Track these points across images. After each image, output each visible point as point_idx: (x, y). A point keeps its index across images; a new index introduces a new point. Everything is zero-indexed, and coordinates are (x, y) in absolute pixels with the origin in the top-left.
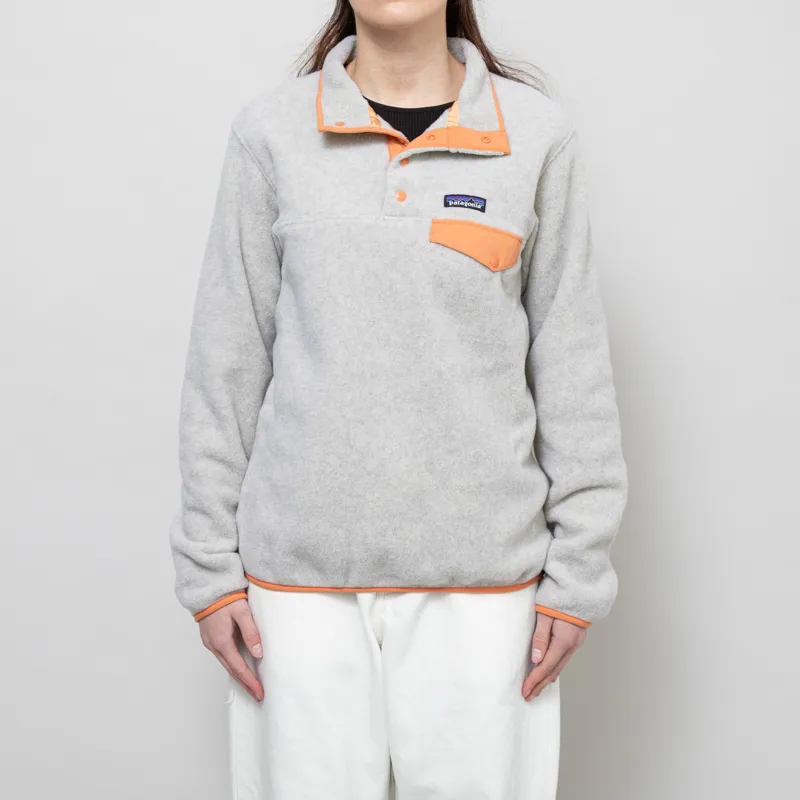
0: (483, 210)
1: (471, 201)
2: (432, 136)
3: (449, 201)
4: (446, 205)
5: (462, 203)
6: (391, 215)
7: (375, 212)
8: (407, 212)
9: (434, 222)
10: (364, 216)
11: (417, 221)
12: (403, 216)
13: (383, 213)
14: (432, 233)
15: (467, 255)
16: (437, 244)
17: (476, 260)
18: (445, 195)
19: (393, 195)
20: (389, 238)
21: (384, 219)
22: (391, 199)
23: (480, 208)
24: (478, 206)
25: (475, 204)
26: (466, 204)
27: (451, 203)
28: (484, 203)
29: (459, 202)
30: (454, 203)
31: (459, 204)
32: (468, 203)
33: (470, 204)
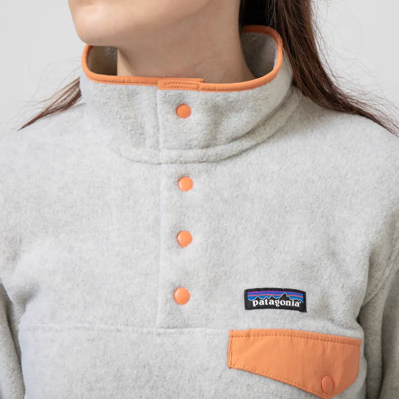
0: (303, 308)
1: (285, 298)
3: (252, 299)
4: (249, 306)
5: (272, 302)
6: (169, 328)
7: (146, 323)
8: (192, 320)
9: (233, 336)
10: (130, 329)
11: (206, 334)
12: (187, 326)
13: (157, 324)
14: (232, 353)
15: (285, 383)
16: (240, 371)
17: (300, 389)
18: (246, 289)
19: (170, 296)
20: (164, 361)
21: (159, 334)
22: (166, 304)
23: (298, 306)
24: (295, 303)
25: (291, 301)
26: (278, 303)
27: (256, 303)
28: (303, 297)
29: (266, 301)
30: (259, 302)
31: (266, 304)
32: (280, 301)
33: (283, 303)
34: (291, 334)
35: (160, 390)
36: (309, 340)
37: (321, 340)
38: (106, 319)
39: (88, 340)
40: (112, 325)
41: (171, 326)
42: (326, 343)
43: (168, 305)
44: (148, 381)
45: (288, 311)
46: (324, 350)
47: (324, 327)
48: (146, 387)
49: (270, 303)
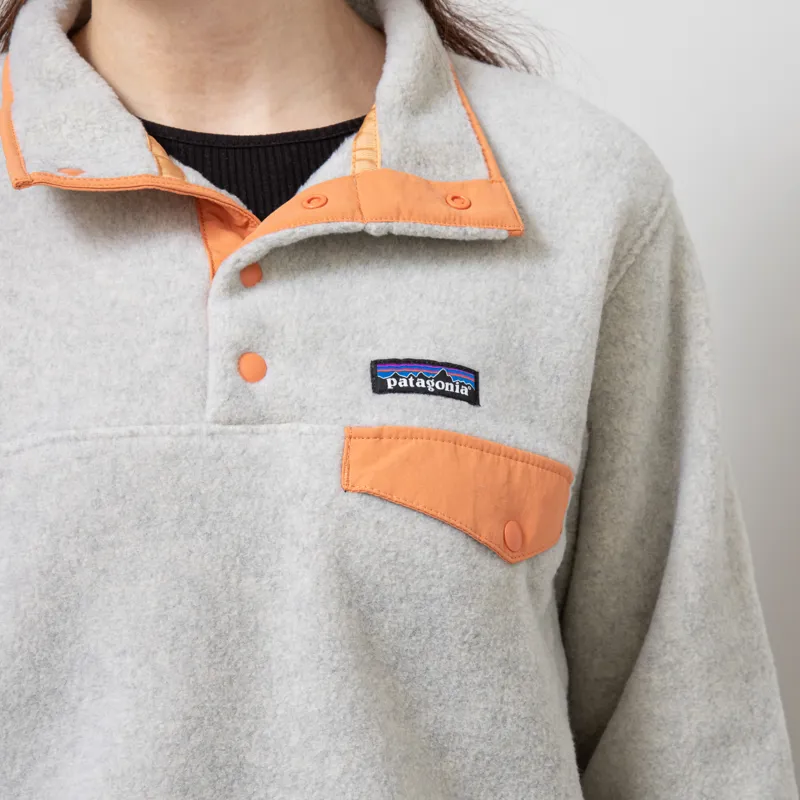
0: (473, 399)
1: (443, 377)
2: (318, 201)
3: (385, 375)
4: (379, 387)
5: (421, 383)
6: (230, 422)
7: (184, 415)
8: (272, 409)
9: (351, 436)
10: (155, 428)
11: (301, 434)
12: (262, 420)
13: (208, 416)
14: (349, 465)
15: (444, 522)
16: (364, 496)
17: (468, 535)
18: (373, 359)
19: (232, 365)
20: (227, 485)
21: (212, 434)
22: (225, 377)
23: (466, 393)
24: (460, 388)
25: (454, 384)
26: (431, 385)
27: (392, 382)
28: (473, 380)
29: (411, 380)
30: (398, 381)
31: (412, 385)
32: (435, 382)
33: (440, 385)
34: (456, 440)
35: (223, 537)
36: (485, 453)
37: (505, 456)
38: (106, 418)
39: (79, 458)
40: (120, 426)
41: (234, 420)
42: (513, 462)
43: (229, 380)
44: (201, 524)
45: (449, 401)
46: (510, 474)
47: (510, 436)
48: (199, 533)
49: (418, 384)
